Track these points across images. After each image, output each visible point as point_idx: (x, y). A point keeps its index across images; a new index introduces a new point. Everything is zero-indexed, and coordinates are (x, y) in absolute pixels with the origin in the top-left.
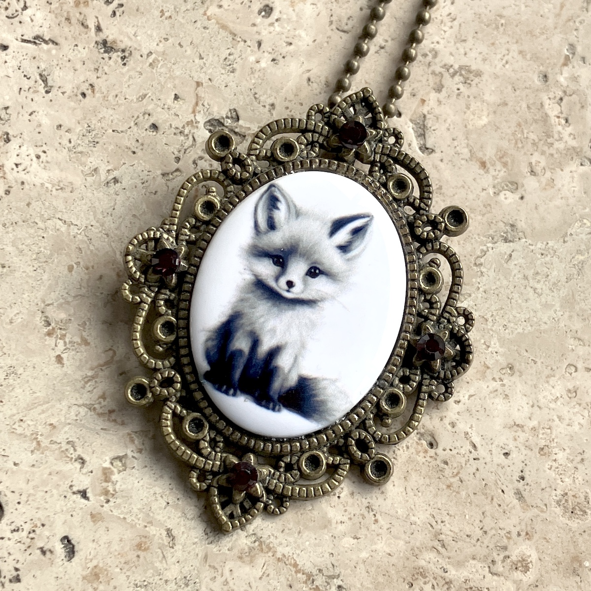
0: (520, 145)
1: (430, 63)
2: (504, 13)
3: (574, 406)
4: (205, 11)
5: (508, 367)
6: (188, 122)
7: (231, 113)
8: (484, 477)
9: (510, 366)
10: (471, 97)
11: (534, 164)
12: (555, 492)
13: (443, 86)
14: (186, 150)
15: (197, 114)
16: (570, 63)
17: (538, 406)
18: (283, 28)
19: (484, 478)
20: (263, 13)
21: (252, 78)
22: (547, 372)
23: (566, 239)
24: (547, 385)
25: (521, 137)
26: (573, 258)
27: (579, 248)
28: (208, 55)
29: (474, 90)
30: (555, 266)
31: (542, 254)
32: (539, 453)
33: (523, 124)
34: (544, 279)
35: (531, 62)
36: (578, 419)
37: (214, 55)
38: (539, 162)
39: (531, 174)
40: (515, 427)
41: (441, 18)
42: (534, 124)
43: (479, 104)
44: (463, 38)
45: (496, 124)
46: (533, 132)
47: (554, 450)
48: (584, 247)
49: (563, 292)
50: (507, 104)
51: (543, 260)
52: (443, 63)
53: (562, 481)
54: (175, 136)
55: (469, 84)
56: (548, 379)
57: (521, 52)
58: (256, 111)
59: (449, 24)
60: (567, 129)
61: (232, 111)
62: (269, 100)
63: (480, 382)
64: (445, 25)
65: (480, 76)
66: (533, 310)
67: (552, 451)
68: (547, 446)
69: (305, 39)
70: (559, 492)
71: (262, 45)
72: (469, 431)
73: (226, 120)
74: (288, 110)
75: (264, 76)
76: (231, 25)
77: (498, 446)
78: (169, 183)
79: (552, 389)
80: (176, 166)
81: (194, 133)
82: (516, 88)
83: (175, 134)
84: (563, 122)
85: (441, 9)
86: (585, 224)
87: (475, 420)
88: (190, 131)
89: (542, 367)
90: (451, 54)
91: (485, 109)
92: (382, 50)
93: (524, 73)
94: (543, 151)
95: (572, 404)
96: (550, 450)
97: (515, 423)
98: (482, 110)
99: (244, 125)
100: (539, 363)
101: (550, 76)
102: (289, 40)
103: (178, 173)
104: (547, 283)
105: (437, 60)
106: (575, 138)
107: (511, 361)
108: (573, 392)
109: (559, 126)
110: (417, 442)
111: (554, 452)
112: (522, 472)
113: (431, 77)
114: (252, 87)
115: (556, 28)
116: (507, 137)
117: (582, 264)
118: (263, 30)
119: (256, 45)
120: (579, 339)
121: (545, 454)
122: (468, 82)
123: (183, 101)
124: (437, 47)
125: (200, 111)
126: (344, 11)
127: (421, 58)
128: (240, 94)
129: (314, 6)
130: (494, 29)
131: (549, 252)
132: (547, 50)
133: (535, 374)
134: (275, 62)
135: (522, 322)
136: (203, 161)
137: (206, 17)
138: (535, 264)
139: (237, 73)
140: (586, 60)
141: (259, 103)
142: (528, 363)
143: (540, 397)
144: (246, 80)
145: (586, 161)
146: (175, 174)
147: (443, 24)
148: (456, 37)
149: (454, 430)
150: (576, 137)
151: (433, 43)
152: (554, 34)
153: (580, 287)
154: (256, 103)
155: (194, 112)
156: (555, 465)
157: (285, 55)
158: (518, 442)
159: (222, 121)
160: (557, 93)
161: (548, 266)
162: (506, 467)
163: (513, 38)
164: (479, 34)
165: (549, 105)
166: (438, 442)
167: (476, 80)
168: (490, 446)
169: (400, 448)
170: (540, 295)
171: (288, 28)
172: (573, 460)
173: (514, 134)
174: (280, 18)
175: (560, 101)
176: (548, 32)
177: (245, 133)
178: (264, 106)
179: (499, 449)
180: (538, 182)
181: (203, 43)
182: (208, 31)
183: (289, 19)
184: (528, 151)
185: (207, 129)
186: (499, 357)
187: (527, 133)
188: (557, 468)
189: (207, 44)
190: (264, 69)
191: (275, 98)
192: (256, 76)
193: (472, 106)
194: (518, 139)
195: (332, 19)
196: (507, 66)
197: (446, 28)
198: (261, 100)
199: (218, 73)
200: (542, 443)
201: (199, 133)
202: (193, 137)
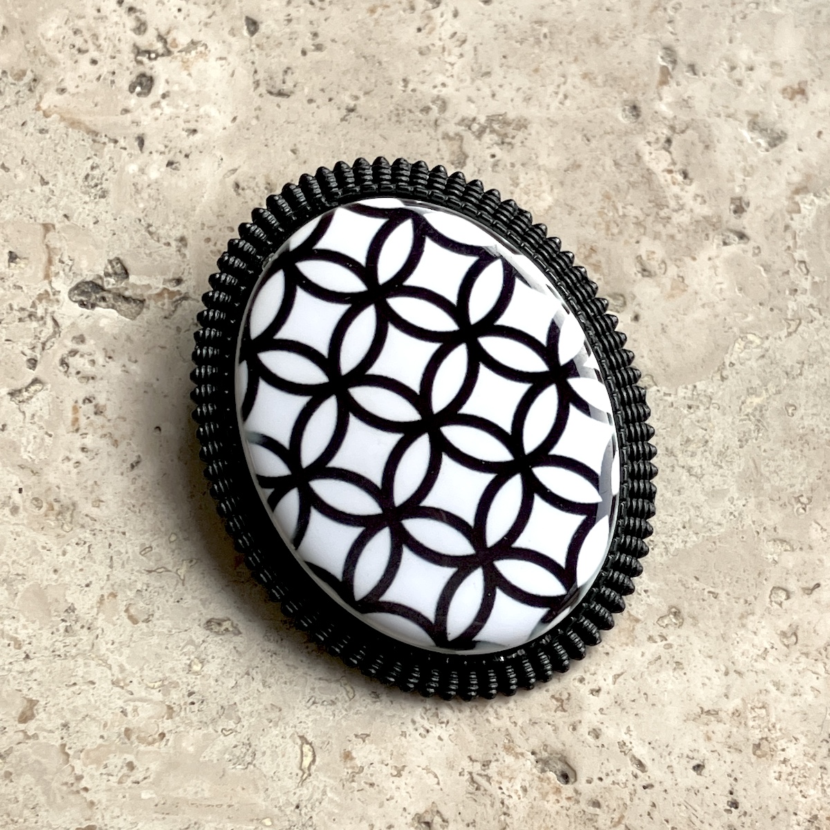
0: (616, 230)
1: (436, 121)
2: (546, 15)
3: (797, 659)
4: (38, 103)
5: (671, 613)
6: (40, 294)
7: (113, 267)
8: (668, 815)
9: (674, 610)
10: (518, 166)
11: (644, 258)
12: (794, 817)
13: (466, 157)
14: (44, 344)
15: (53, 279)
16: (672, 77)
17: (735, 671)
18: (177, 107)
19: (667, 818)
20: (138, 89)
21: (139, 201)
22: (739, 608)
23: (725, 374)
24: (743, 632)
25: (613, 216)
26: (743, 403)
27: (749, 386)
28: (56, 175)
29: (519, 153)
30: (714, 421)
31: (690, 407)
32: (754, 754)
33: (612, 193)
34: (702, 449)
35: (607, 89)
36: (810, 681)
37: (66, 175)
38: (653, 253)
39: (643, 276)
40: (704, 716)
41: (441, 43)
42: (631, 190)
43: (532, 174)
44: (484, 69)
45: (570, 202)
46: (632, 205)
47: (778, 743)
48: (758, 382)
49: (739, 465)
50: (579, 166)
51: (693, 416)
52: (459, 118)
53: (804, 796)
54: (21, 324)
55: (509, 143)
56: (744, 621)
57: (585, 76)
58: (155, 256)
59: (457, 51)
60: (687, 188)
61: (114, 263)
62: (174, 231)
63: (627, 648)
64: (450, 54)
65: (526, 127)
66: (692, 505)
67: (775, 746)
68: (766, 739)
69: (217, 120)
70: (803, 816)
71: (146, 143)
72: (626, 738)
73: (105, 279)
74: (211, 244)
75: (159, 194)
76: (86, 119)
77: (680, 756)
78: (24, 407)
79: (754, 636)
80: (32, 374)
81: (54, 312)
82: (589, 135)
83: (20, 320)
84: (680, 178)
85: (438, 28)
86: (751, 342)
87: (632, 717)
88: (46, 309)
89: (728, 600)
90: (470, 100)
91: (543, 180)
92: (352, 114)
93: (597, 110)
94: (655, 232)
95: (793, 658)
96: (772, 745)
97: (702, 708)
98: (541, 184)
99: (138, 283)
100: (723, 597)
101: (643, 107)
102: (192, 126)
103: (38, 387)
104: (707, 454)
105: (448, 114)
106: (705, 202)
107: (674, 601)
108: (791, 635)
109: (672, 186)
110: (539, 777)
111: (780, 748)
112: (731, 793)
113: (443, 145)
114: (141, 216)
115: (635, 25)
116: (590, 221)
117: (761, 411)
118: (143, 117)
119: (136, 144)
120: (783, 541)
121: (764, 755)
122: (508, 140)
123: (26, 261)
124: (444, 92)
125: (58, 273)
126: (276, 60)
127: (420, 115)
128: (122, 232)
129: (223, 62)
130: (533, 46)
131: (701, 402)
132: (629, 63)
133: (718, 615)
134: (174, 166)
135: (679, 530)
136: (77, 356)
137: (41, 112)
138: (680, 426)
139: (111, 198)
140: (697, 68)
141: (158, 241)
142: (704, 600)
143: (737, 654)
144: (130, 204)
145: (732, 235)
146: (32, 388)
147: (446, 53)
148: (473, 70)
149: (599, 743)
150: (707, 198)
151: (435, 87)
152: (634, 36)
153: (765, 451)
154: (151, 242)
155: (47, 276)
156: (785, 769)
157: (188, 152)
158: (714, 743)
159: (99, 282)
160: (659, 131)
161: (704, 426)
162: (703, 790)
163: (568, 53)
164: (509, 59)
165: (651, 153)
166: (576, 769)
167: (520, 135)
168: (668, 757)
169: (512, 794)
170: (699, 477)
171: (186, 106)
172: (815, 755)
173: (601, 214)
174: (168, 92)
175: (667, 145)
176: (625, 33)
177: (142, 295)
178: (168, 244)
179: (684, 761)
180: (658, 285)
181: (44, 156)
182: (48, 136)
183: (185, 91)
184: (631, 237)
185: (75, 302)
186: (652, 600)
187: (623, 207)
188: (791, 774)
189: (50, 158)
190: (156, 182)
191: (185, 227)
192: (145, 196)
193: (521, 180)
194: (609, 222)
195: (257, 77)
196: (568, 102)
197: (452, 59)
198: (161, 235)
199: (78, 203)
200: (756, 736)
201: (63, 310)
202: (55, 321)
